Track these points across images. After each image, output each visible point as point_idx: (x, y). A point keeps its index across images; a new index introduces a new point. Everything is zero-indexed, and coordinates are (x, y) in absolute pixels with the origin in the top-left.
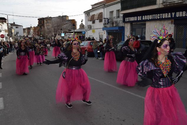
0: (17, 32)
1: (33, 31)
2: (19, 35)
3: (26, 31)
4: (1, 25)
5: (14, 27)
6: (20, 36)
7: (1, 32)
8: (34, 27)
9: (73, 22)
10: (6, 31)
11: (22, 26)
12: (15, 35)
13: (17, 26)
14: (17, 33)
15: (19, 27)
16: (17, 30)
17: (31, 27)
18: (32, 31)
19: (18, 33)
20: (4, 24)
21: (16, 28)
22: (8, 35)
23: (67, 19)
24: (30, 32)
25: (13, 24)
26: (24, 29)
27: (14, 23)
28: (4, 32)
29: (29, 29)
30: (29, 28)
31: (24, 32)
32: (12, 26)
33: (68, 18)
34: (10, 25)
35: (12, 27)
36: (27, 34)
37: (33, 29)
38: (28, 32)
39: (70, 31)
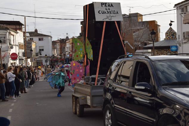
0: (41, 48)
1: (71, 46)
2: (43, 54)
3: (58, 46)
4: (13, 35)
5: (36, 39)
6: (46, 55)
7: (12, 48)
8: (73, 38)
9: (153, 27)
10: (20, 46)
11: (51, 37)
12: (36, 54)
13: (41, 37)
14: (40, 50)
15: (44, 38)
16: (41, 43)
17: (67, 37)
18: (68, 45)
19: (43, 50)
20: (17, 33)
21: (40, 40)
22: (24, 54)
23: (140, 21)
24: (65, 48)
25: (35, 34)
26: (54, 43)
27: (36, 31)
28: (17, 47)
29: (63, 42)
30: (63, 40)
31: (54, 48)
32: (31, 37)
33: (142, 19)
34: (28, 35)
35: (32, 39)
36: (59, 52)
37: (71, 42)
38: (61, 48)
39: (146, 44)
